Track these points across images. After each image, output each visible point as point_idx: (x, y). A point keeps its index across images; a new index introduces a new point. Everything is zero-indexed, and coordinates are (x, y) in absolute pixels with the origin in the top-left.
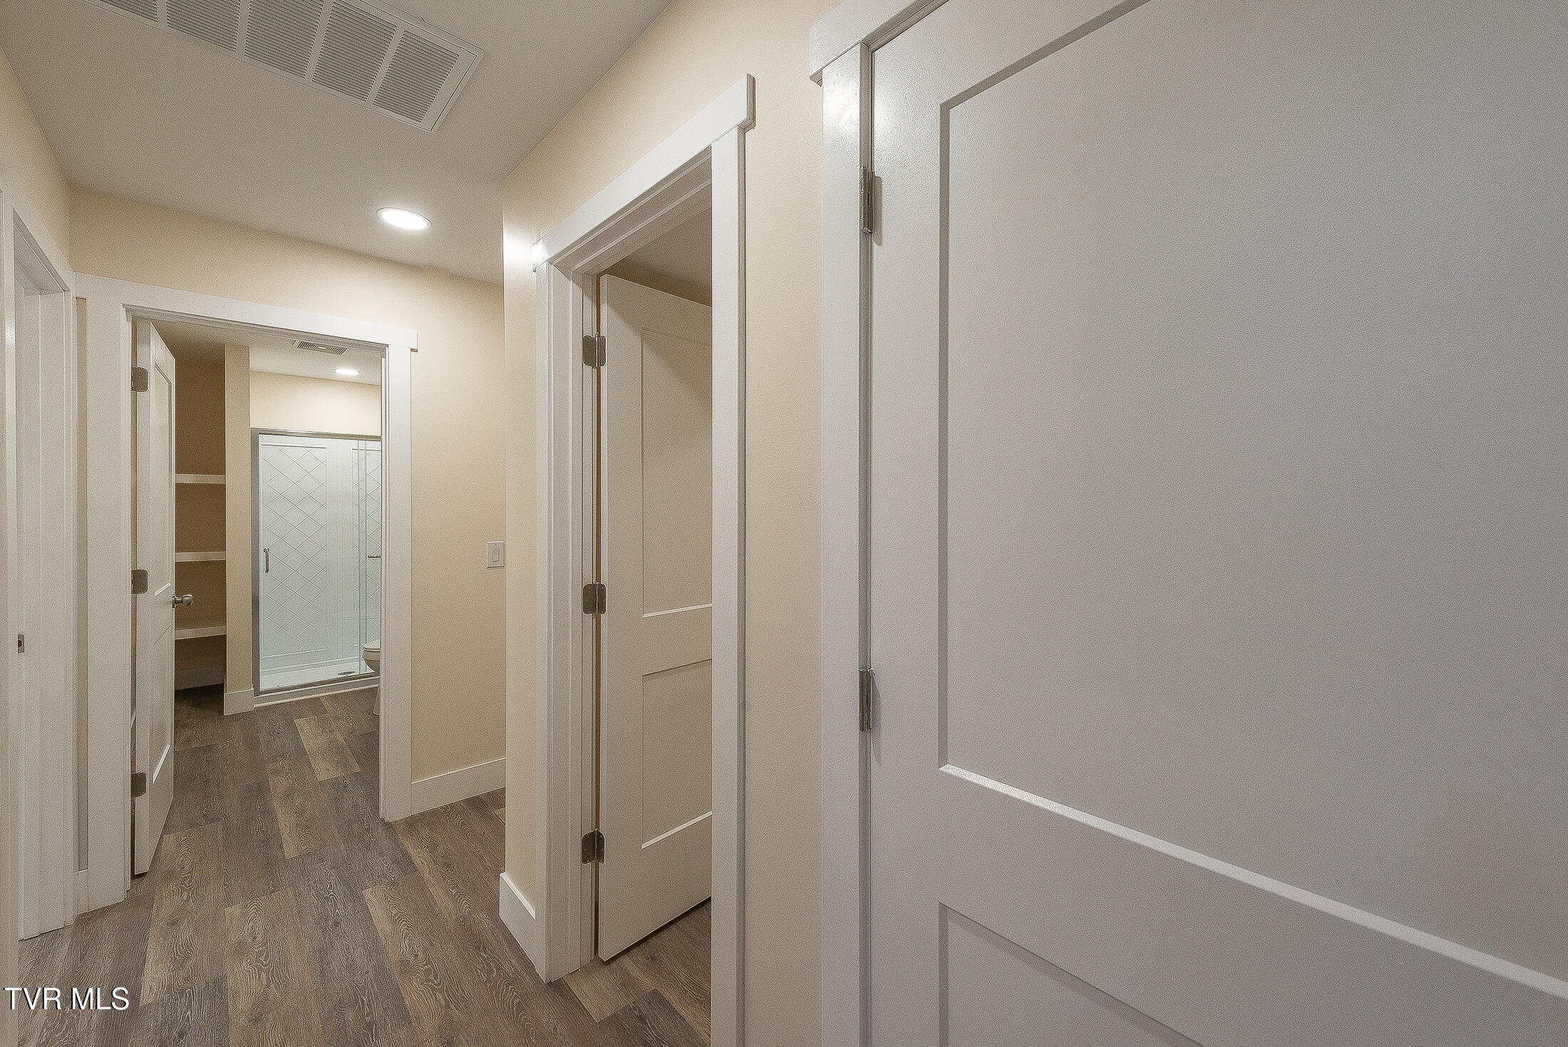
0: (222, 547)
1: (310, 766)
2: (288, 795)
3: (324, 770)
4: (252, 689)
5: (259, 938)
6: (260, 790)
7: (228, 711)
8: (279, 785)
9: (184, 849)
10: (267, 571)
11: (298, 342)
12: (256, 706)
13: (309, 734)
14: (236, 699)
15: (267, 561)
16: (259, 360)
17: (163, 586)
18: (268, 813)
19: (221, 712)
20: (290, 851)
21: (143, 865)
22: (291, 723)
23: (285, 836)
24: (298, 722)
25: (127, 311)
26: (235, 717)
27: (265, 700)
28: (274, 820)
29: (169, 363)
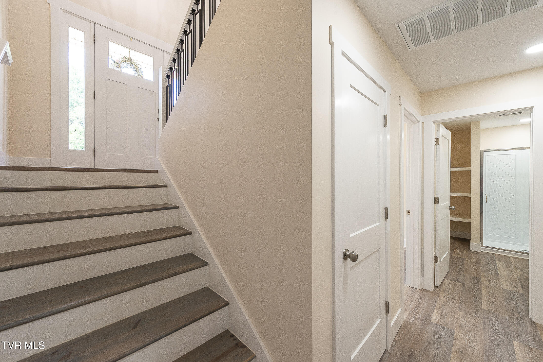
0: (470, 192)
1: (499, 281)
2: (488, 287)
3: (506, 285)
4: (480, 244)
5: (467, 328)
6: (477, 280)
7: (471, 249)
8: (485, 282)
9: (450, 286)
10: (486, 202)
11: (498, 116)
12: (481, 251)
13: (501, 268)
14: (474, 245)
15: (486, 198)
16: (484, 125)
17: (445, 203)
18: (478, 289)
19: (469, 248)
20: (485, 306)
21: (438, 284)
22: (494, 262)
23: (484, 300)
24: (498, 262)
25: (434, 122)
26: (473, 252)
27: (485, 250)
28: (481, 293)
29: (448, 134)
